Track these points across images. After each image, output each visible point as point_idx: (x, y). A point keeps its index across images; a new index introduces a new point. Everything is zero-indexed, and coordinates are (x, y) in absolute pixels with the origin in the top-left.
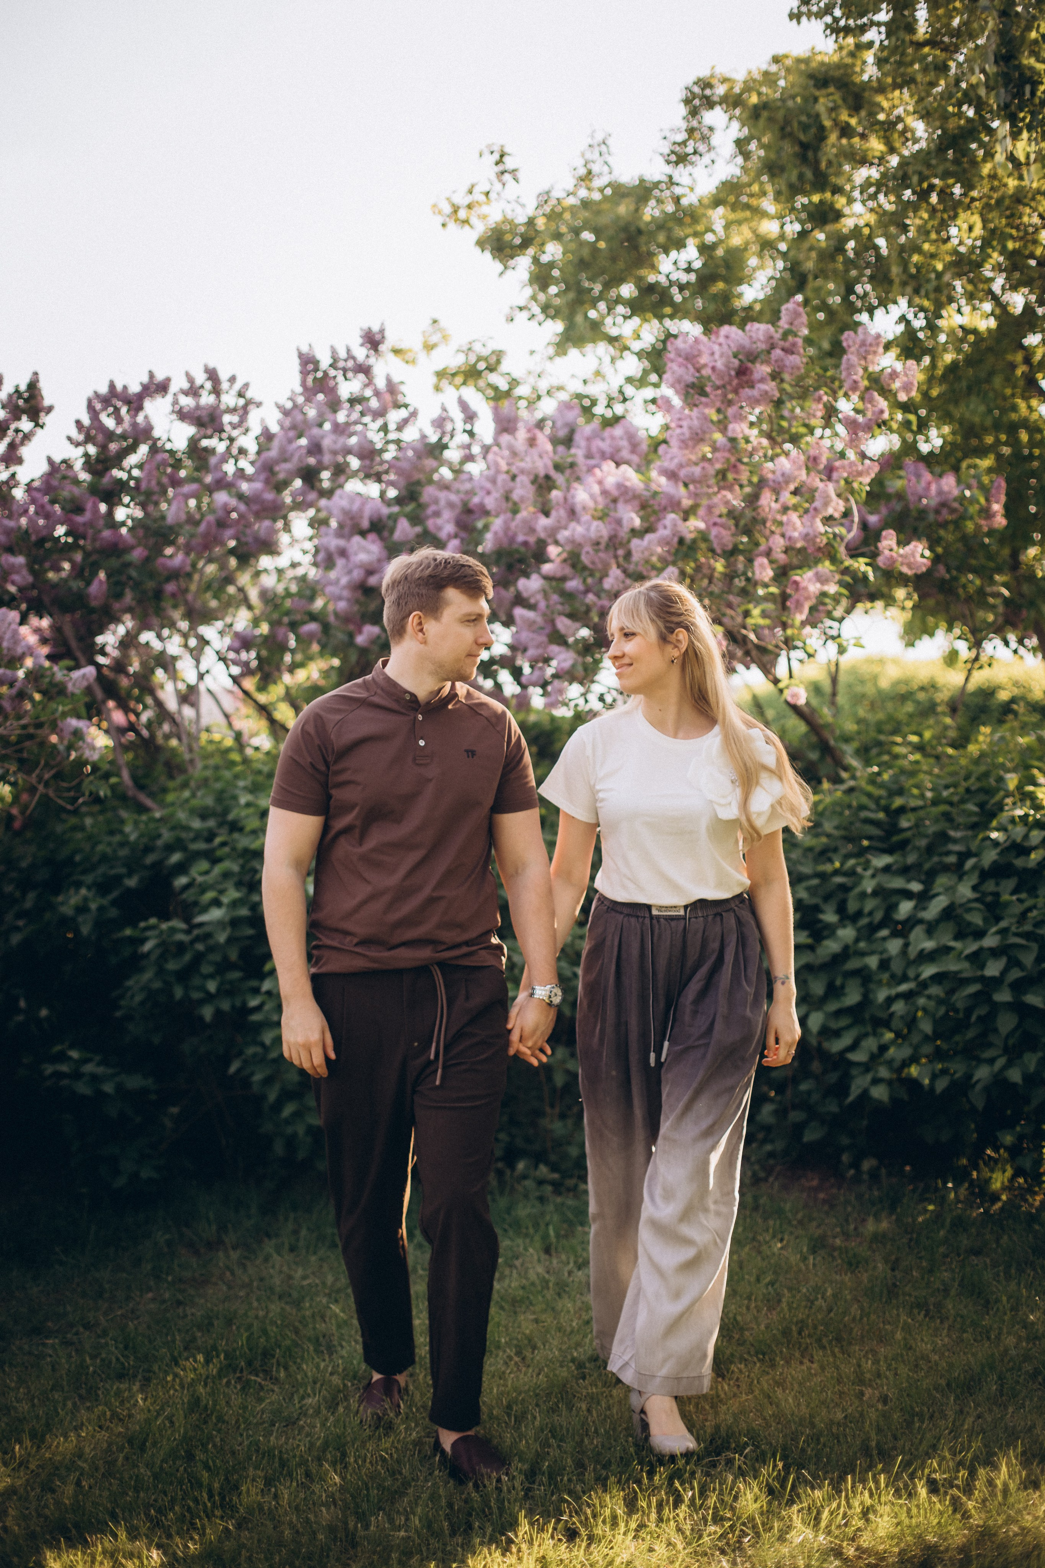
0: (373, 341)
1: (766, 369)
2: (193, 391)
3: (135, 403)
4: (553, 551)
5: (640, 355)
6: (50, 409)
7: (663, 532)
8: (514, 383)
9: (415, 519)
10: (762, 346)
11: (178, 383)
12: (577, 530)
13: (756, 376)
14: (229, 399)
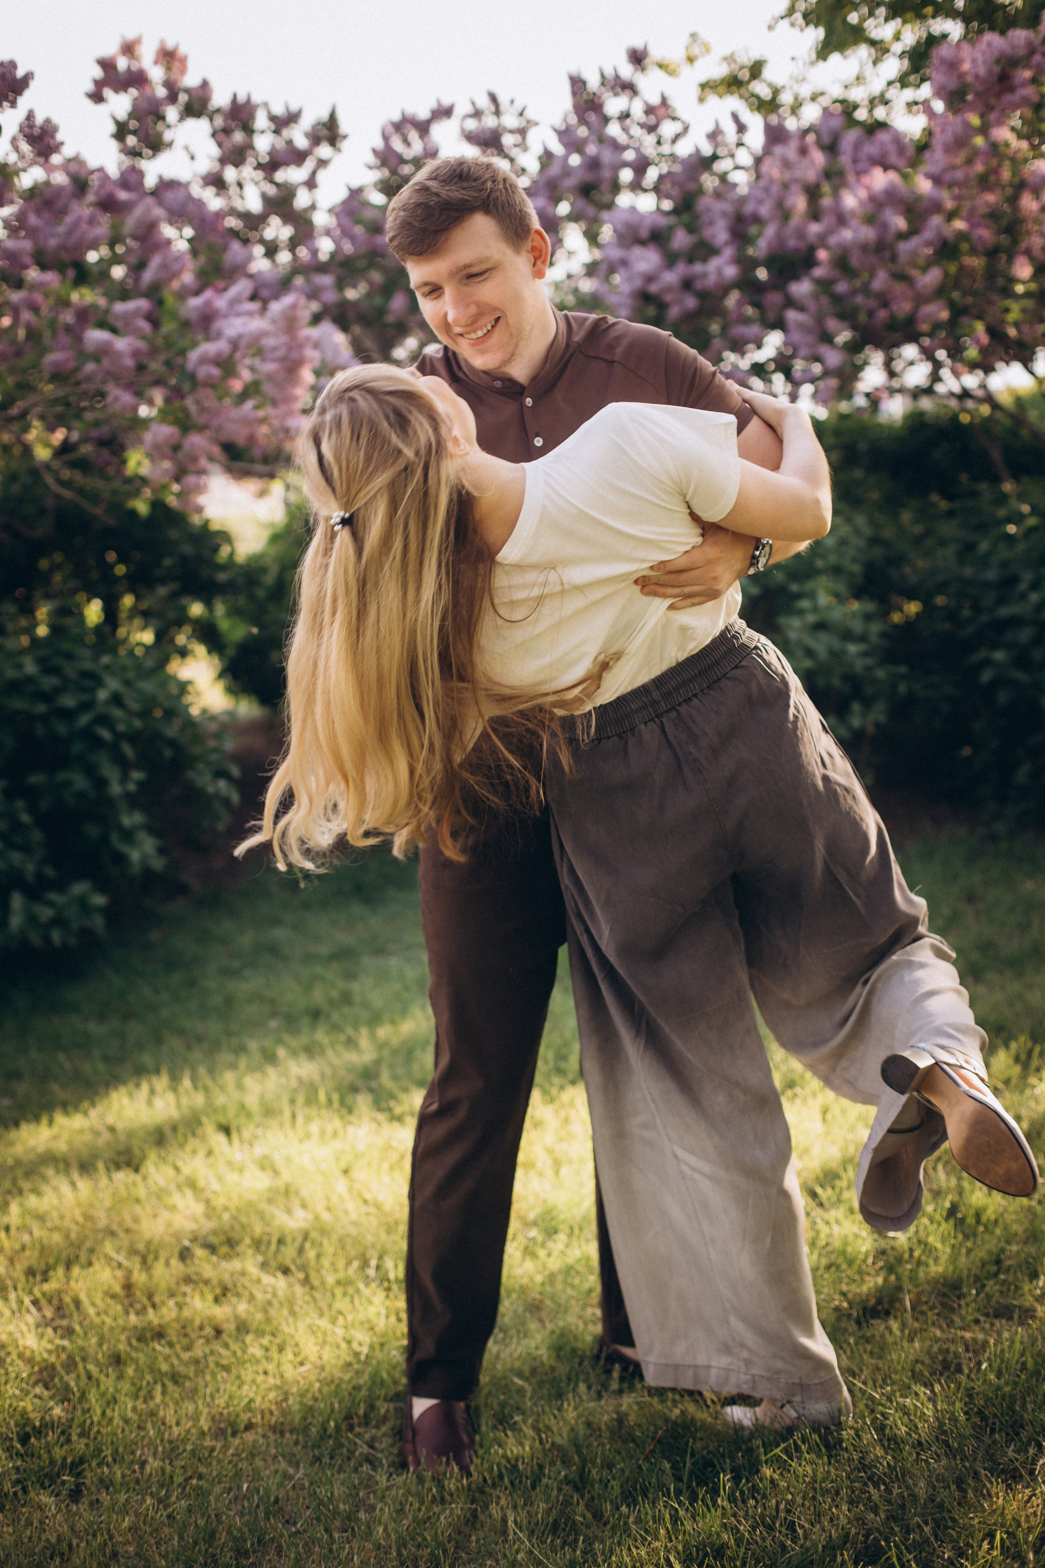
0: (638, 58)
1: (1027, 74)
2: (477, 114)
3: (423, 128)
4: (822, 255)
5: (901, 56)
6: (345, 137)
7: (928, 234)
8: (776, 92)
9: (691, 228)
10: (1022, 52)
11: (462, 108)
12: (847, 235)
13: (1017, 81)
14: (510, 120)
